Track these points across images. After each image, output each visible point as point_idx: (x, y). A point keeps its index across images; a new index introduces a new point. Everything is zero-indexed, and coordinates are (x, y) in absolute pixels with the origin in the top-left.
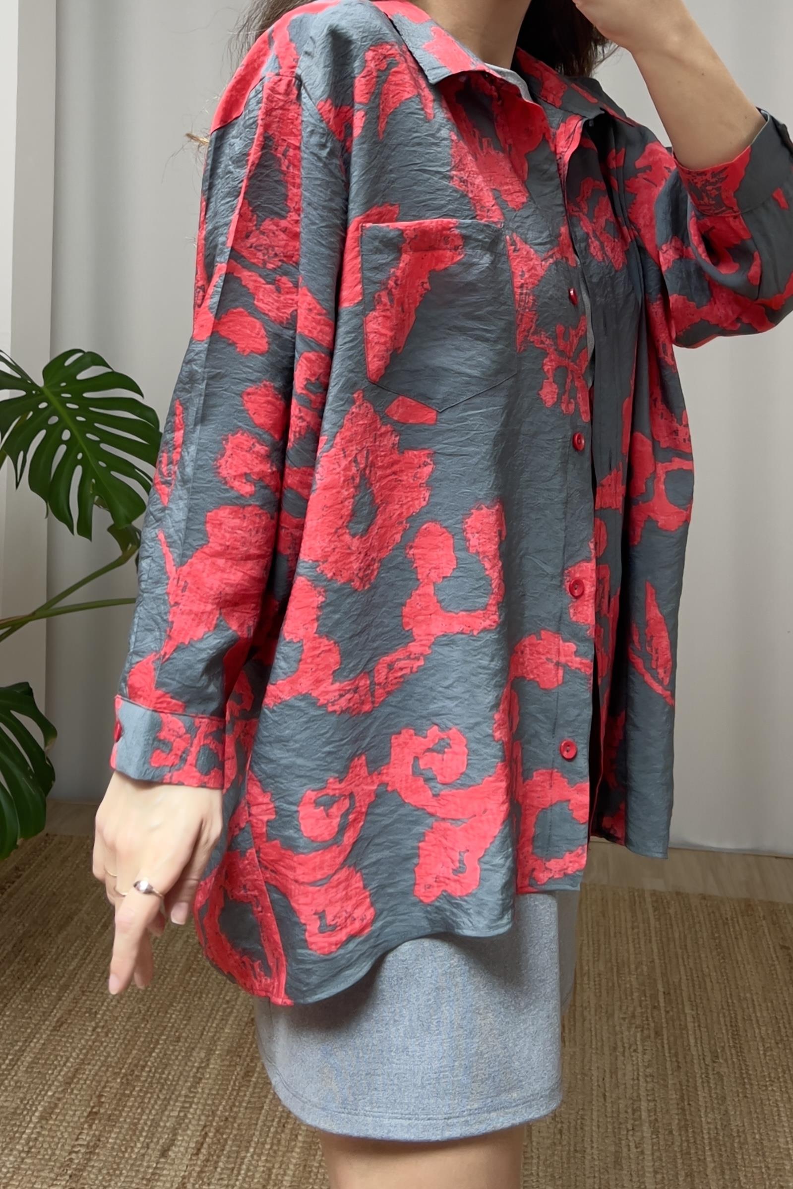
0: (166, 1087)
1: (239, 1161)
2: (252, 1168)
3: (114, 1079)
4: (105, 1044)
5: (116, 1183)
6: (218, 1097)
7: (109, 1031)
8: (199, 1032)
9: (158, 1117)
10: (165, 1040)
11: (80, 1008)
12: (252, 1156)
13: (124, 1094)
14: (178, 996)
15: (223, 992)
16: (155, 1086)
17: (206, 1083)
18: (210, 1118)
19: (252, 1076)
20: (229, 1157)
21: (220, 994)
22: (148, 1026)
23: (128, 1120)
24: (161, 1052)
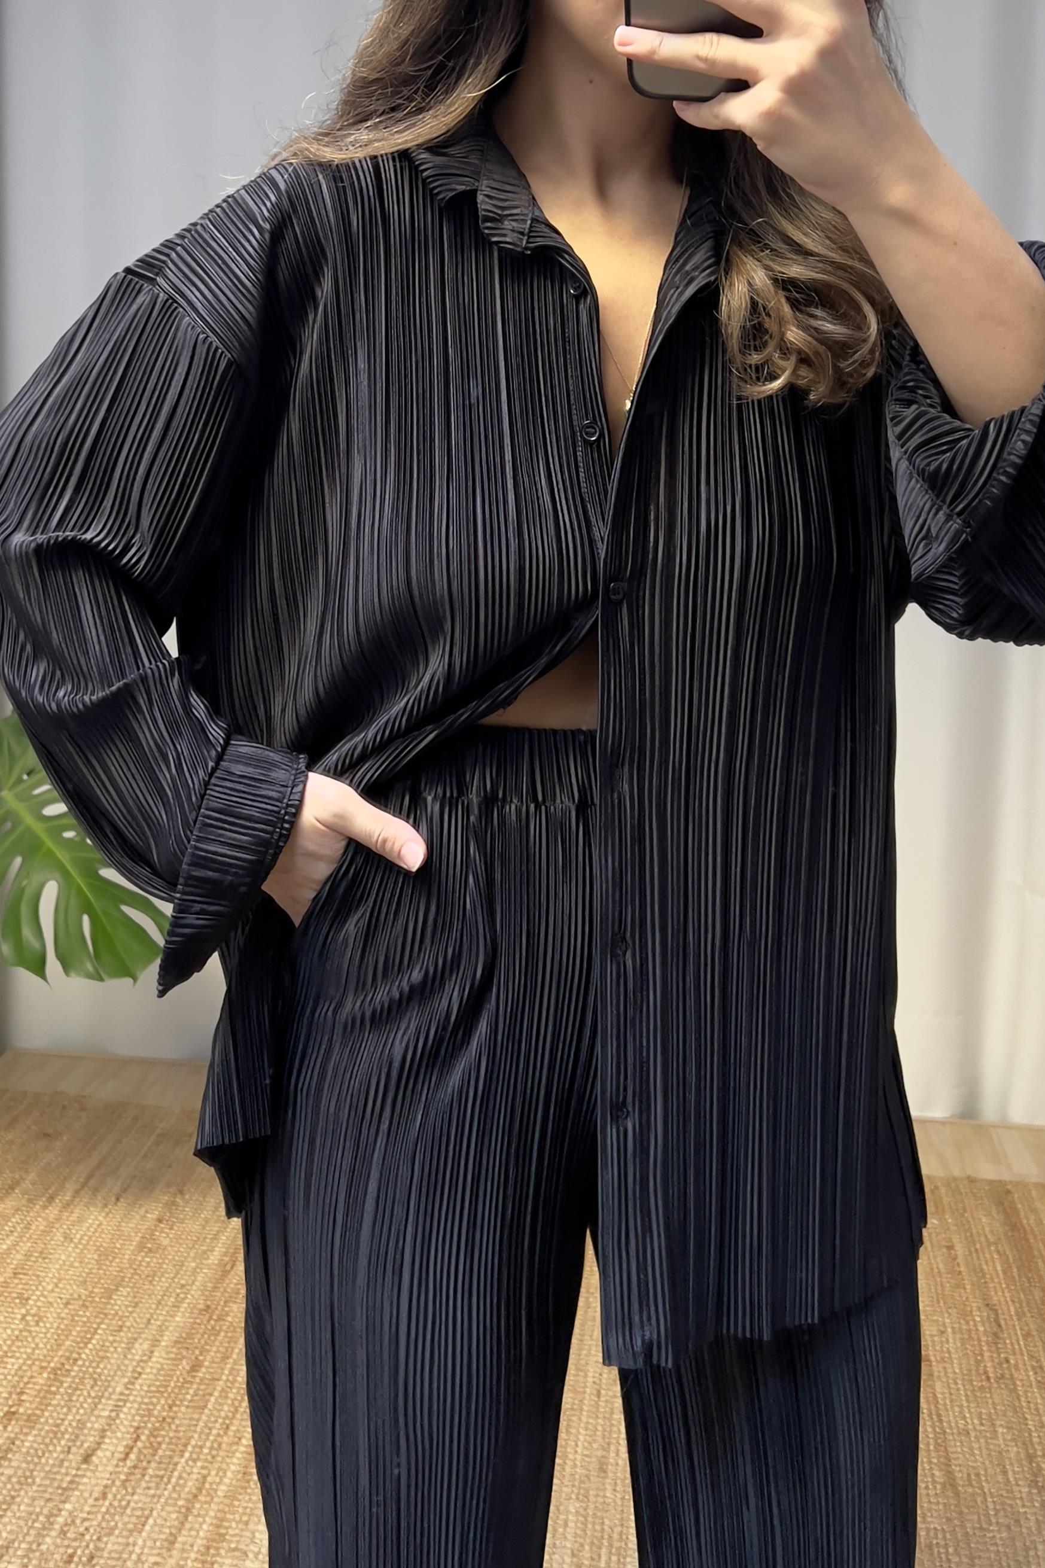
0: (99, 1383)
1: (171, 1466)
2: (184, 1475)
3: (41, 1374)
4: (34, 1334)
5: (26, 1493)
6: (157, 1395)
7: (40, 1319)
8: (145, 1321)
9: (86, 1417)
10: (104, 1330)
11: (10, 1293)
12: (187, 1462)
13: (49, 1392)
14: (127, 1280)
15: (179, 1276)
16: (86, 1381)
17: (145, 1379)
19: (197, 1371)
20: (160, 1463)
21: (175, 1277)
22: (88, 1313)
23: (50, 1421)
24: (98, 1343)
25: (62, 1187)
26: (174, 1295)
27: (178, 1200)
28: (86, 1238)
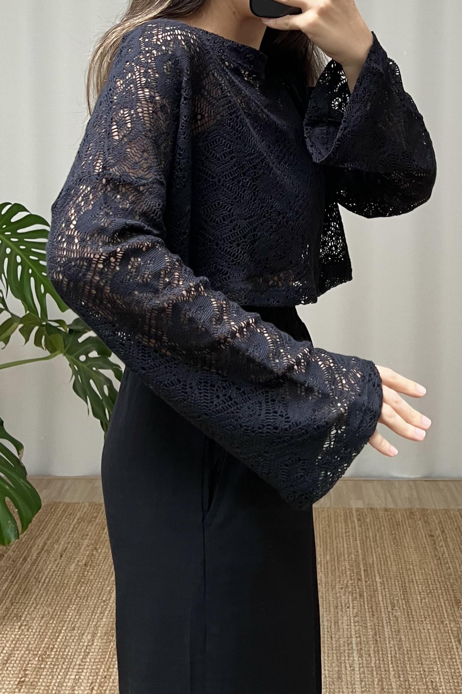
0: (67, 660)
3: (34, 658)
4: (27, 636)
6: (99, 663)
8: (86, 622)
9: (62, 680)
10: (66, 630)
13: (40, 668)
14: (73, 601)
16: (60, 660)
17: (92, 655)
18: (95, 677)
21: (99, 596)
22: (55, 622)
23: (44, 684)
24: (63, 638)
25: (30, 551)
26: (100, 606)
27: (94, 553)
28: (47, 580)
